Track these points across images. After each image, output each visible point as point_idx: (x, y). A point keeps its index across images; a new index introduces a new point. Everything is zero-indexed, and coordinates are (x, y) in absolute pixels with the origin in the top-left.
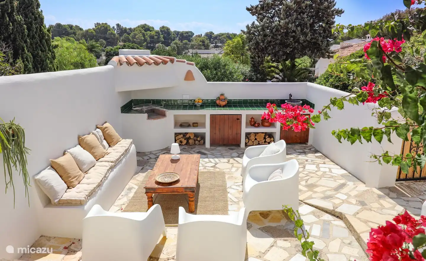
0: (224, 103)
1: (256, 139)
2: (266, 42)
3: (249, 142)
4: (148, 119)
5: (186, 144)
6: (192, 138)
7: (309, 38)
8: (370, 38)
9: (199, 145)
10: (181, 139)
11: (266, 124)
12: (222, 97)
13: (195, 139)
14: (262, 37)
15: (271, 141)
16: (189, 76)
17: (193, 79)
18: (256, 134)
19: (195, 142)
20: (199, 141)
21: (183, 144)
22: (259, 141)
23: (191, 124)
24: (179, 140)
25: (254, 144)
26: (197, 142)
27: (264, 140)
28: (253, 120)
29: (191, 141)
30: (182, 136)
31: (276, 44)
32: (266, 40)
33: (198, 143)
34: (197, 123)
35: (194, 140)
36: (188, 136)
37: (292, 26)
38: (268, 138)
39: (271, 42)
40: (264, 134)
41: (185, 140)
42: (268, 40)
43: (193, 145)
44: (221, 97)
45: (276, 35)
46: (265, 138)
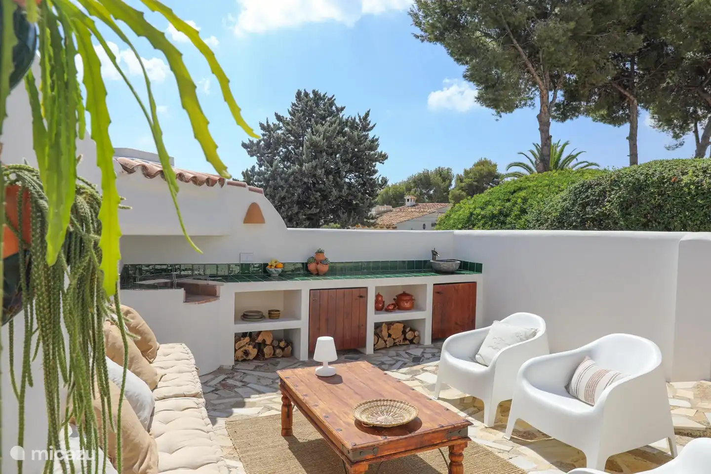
0: (324, 268)
1: (390, 336)
2: (277, 197)
3: (379, 343)
4: (186, 302)
5: (256, 358)
6: (268, 342)
7: (345, 193)
8: (410, 200)
9: (283, 356)
10: (246, 348)
11: (406, 304)
12: (320, 258)
13: (276, 345)
14: (272, 189)
15: (415, 336)
16: (253, 215)
17: (261, 220)
18: (390, 324)
19: (275, 351)
20: (283, 349)
21: (251, 357)
22: (394, 339)
23: (266, 314)
24: (242, 349)
25: (388, 346)
26: (278, 351)
27: (403, 336)
28: (380, 299)
29: (267, 350)
30: (247, 339)
31: (292, 202)
32: (278, 195)
33: (282, 353)
34: (278, 311)
35: (273, 347)
36: (260, 339)
37: (321, 173)
38: (409, 331)
39: (284, 198)
40: (402, 325)
41: (254, 347)
42: (280, 196)
43: (271, 358)
44: (318, 257)
45: (293, 187)
46: (404, 332)
